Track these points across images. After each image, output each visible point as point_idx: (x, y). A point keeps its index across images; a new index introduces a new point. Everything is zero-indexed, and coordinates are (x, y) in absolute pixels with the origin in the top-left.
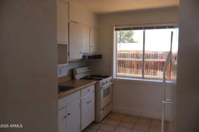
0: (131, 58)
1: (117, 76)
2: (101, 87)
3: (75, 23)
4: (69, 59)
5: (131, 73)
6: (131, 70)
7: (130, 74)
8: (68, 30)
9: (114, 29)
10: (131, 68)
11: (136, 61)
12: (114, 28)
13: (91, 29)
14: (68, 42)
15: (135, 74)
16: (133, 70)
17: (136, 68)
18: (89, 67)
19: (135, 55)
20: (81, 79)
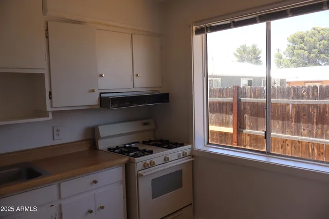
0: (283, 97)
1: (208, 143)
2: (140, 172)
3: (77, 23)
4: (52, 106)
5: (283, 132)
6: (283, 125)
7: (280, 135)
8: (44, 40)
9: (194, 30)
10: (283, 120)
11: (293, 105)
12: (194, 27)
13: (133, 35)
14: (46, 66)
15: (292, 134)
16: (289, 125)
17: (295, 122)
18: (145, 121)
19: (292, 91)
20: (109, 149)
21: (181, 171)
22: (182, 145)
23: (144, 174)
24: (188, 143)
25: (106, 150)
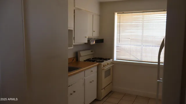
4: (74, 43)
13: (94, 15)
18: (91, 50)
21: (110, 69)
22: (109, 59)
23: (105, 69)
24: (111, 59)
25: (83, 61)
